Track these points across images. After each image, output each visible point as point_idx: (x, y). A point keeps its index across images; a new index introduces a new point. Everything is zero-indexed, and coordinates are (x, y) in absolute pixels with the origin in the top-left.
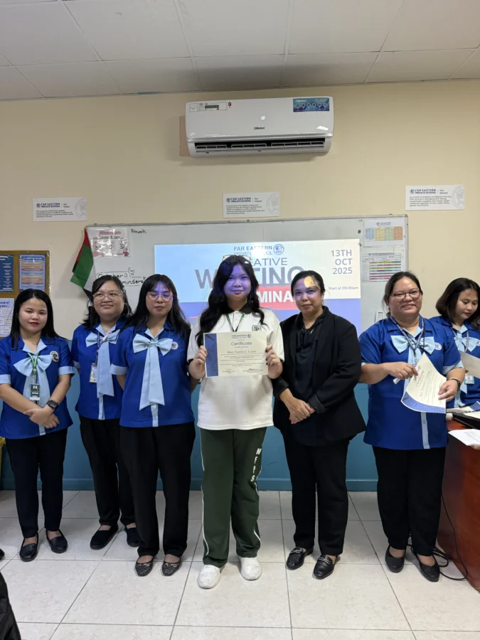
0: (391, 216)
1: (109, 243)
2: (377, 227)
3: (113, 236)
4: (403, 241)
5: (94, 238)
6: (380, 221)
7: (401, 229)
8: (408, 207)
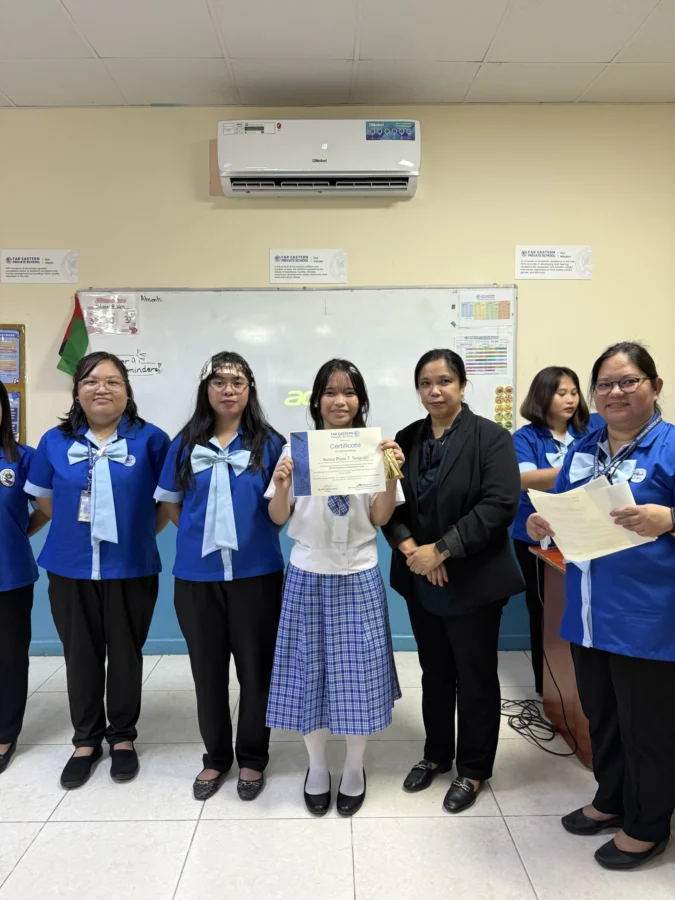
0: (496, 286)
1: (110, 314)
2: (476, 301)
3: (115, 305)
4: (511, 321)
5: (89, 308)
6: (482, 292)
7: (509, 305)
8: (518, 275)
